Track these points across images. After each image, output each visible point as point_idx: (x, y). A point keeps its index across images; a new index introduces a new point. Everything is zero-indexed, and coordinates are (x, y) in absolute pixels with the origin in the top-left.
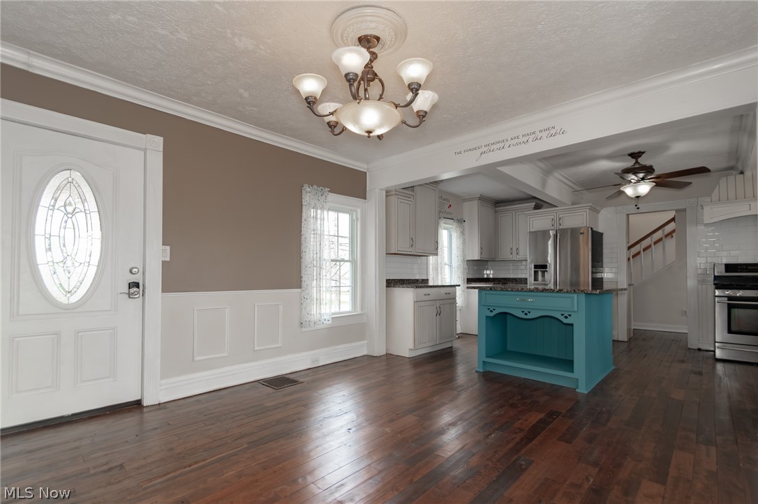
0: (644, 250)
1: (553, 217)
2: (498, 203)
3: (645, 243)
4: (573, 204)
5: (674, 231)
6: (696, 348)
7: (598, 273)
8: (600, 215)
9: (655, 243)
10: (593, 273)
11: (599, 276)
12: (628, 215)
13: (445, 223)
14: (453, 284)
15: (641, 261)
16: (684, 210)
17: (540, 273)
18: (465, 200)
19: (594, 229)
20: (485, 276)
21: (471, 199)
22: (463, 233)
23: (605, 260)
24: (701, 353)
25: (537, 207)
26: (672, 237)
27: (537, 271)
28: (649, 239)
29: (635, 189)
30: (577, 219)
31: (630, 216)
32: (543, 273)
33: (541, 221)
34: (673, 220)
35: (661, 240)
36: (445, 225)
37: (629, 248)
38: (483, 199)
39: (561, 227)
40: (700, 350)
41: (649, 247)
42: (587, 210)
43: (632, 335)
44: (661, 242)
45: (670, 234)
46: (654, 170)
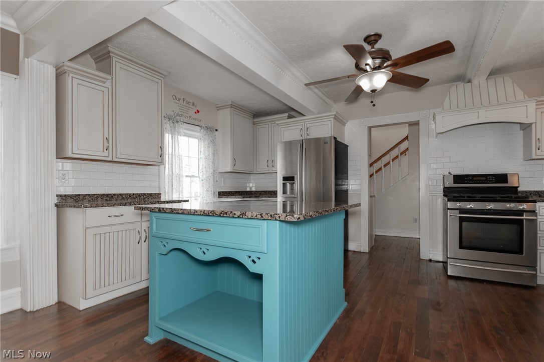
0: (385, 166)
1: (301, 127)
2: (257, 115)
3: (385, 160)
4: (319, 113)
5: (407, 149)
6: (428, 259)
7: (342, 185)
8: (346, 127)
9: (393, 160)
10: (336, 185)
11: (344, 187)
12: (370, 128)
13: (185, 129)
14: (181, 199)
15: (382, 175)
16: (417, 124)
17: (288, 186)
18: (219, 108)
19: (337, 139)
20: (248, 189)
21: (224, 107)
22: (213, 142)
23: (350, 173)
24: (431, 264)
25: (290, 117)
26: (406, 154)
27: (286, 183)
28: (388, 156)
29: (371, 80)
30: (323, 129)
31: (372, 129)
32: (292, 184)
33: (292, 131)
34: (407, 138)
35: (397, 157)
36: (186, 131)
37: (371, 165)
38: (235, 107)
39: (308, 137)
40: (430, 260)
41: (388, 163)
42: (332, 119)
43: (374, 244)
44: (397, 159)
45: (404, 153)
46: (390, 57)
